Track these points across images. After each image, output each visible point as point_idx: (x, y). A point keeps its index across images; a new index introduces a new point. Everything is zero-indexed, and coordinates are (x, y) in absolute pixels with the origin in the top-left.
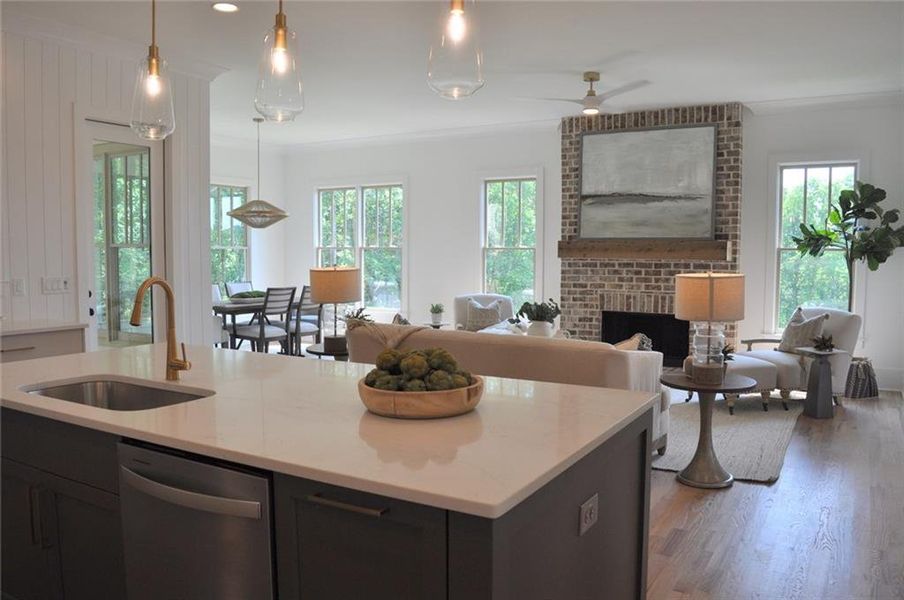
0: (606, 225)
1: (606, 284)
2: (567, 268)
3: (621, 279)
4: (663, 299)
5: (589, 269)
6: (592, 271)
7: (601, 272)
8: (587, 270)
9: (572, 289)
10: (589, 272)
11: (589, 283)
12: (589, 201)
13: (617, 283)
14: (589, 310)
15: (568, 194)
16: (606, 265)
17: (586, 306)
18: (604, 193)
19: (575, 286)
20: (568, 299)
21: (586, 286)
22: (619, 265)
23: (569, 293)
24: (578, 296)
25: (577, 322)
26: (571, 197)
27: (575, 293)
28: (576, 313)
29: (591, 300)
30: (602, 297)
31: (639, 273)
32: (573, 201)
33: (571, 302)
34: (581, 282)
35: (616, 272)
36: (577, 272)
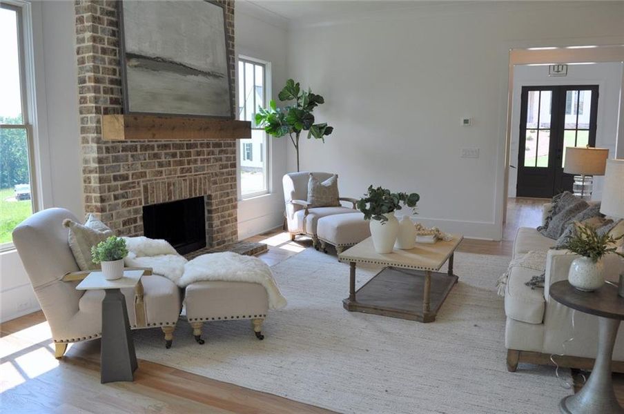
0: (154, 96)
1: (148, 171)
2: (105, 155)
3: (161, 165)
4: (195, 181)
5: (129, 154)
6: (132, 156)
7: (142, 157)
8: (127, 156)
9: (113, 183)
10: (130, 159)
11: (130, 173)
12: (134, 62)
13: (157, 169)
14: (131, 208)
15: (99, 46)
16: (145, 148)
17: (129, 203)
18: (148, 55)
19: (115, 178)
20: (109, 199)
21: (127, 178)
22: (158, 146)
23: (109, 190)
24: (120, 192)
25: (121, 228)
26: (104, 51)
27: (116, 189)
28: (119, 216)
29: (134, 194)
30: (146, 188)
31: (174, 155)
32: (106, 57)
33: (113, 202)
34: (122, 172)
35: (156, 156)
36: (116, 159)
